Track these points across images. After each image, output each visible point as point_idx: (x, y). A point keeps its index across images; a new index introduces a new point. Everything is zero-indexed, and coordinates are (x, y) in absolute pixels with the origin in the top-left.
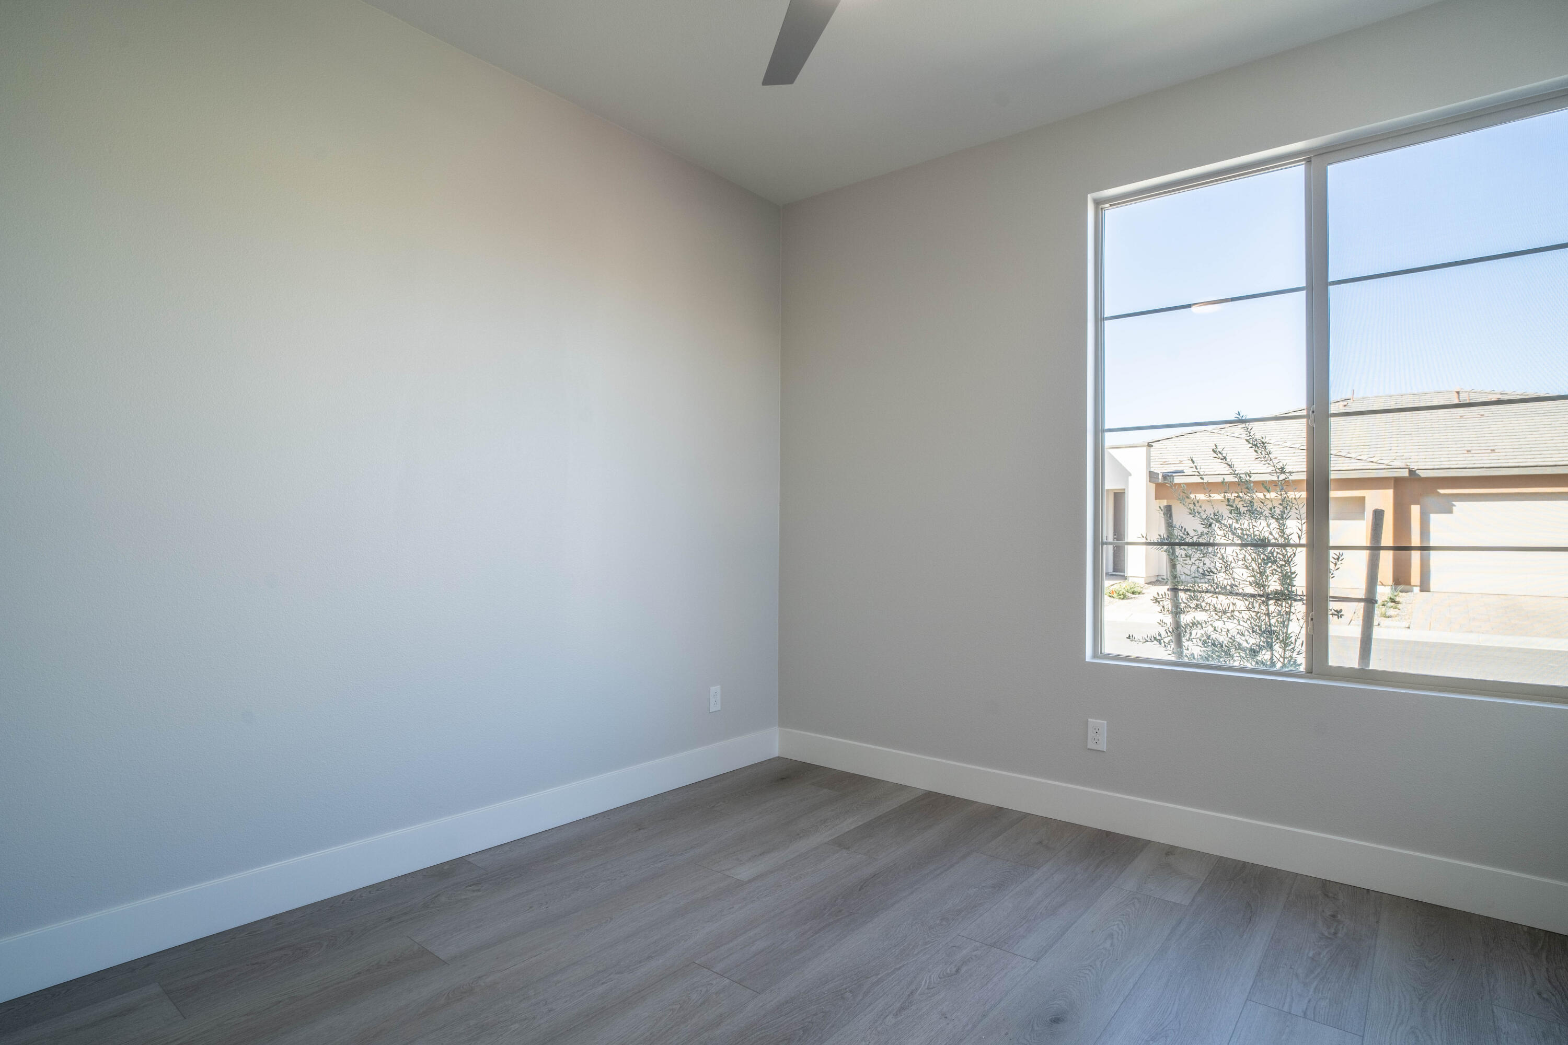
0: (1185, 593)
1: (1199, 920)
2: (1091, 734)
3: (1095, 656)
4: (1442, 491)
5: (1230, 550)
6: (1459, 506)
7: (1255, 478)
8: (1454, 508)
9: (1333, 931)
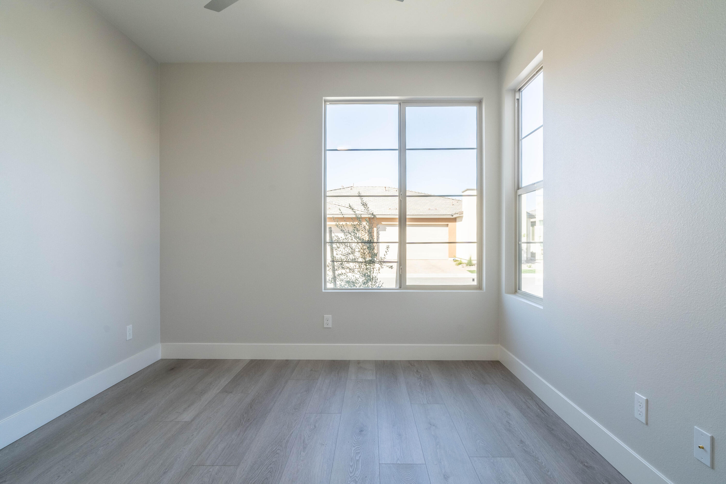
0: (337, 263)
1: (382, 383)
2: (325, 322)
3: (324, 289)
4: (383, 223)
5: (353, 244)
6: (388, 228)
7: (363, 216)
8: (386, 229)
9: (420, 376)
